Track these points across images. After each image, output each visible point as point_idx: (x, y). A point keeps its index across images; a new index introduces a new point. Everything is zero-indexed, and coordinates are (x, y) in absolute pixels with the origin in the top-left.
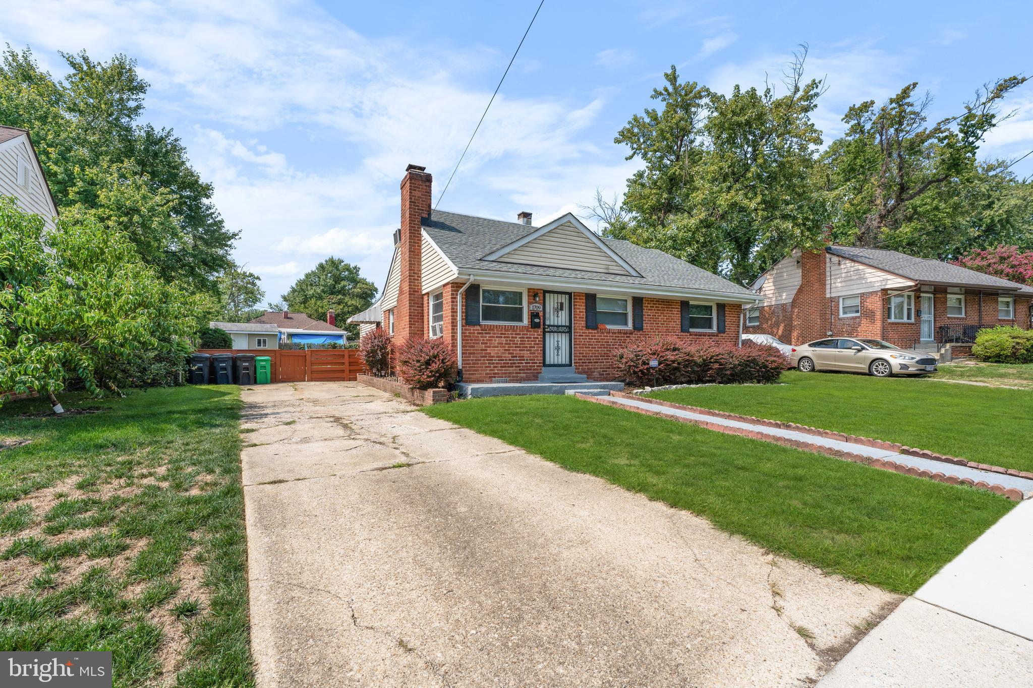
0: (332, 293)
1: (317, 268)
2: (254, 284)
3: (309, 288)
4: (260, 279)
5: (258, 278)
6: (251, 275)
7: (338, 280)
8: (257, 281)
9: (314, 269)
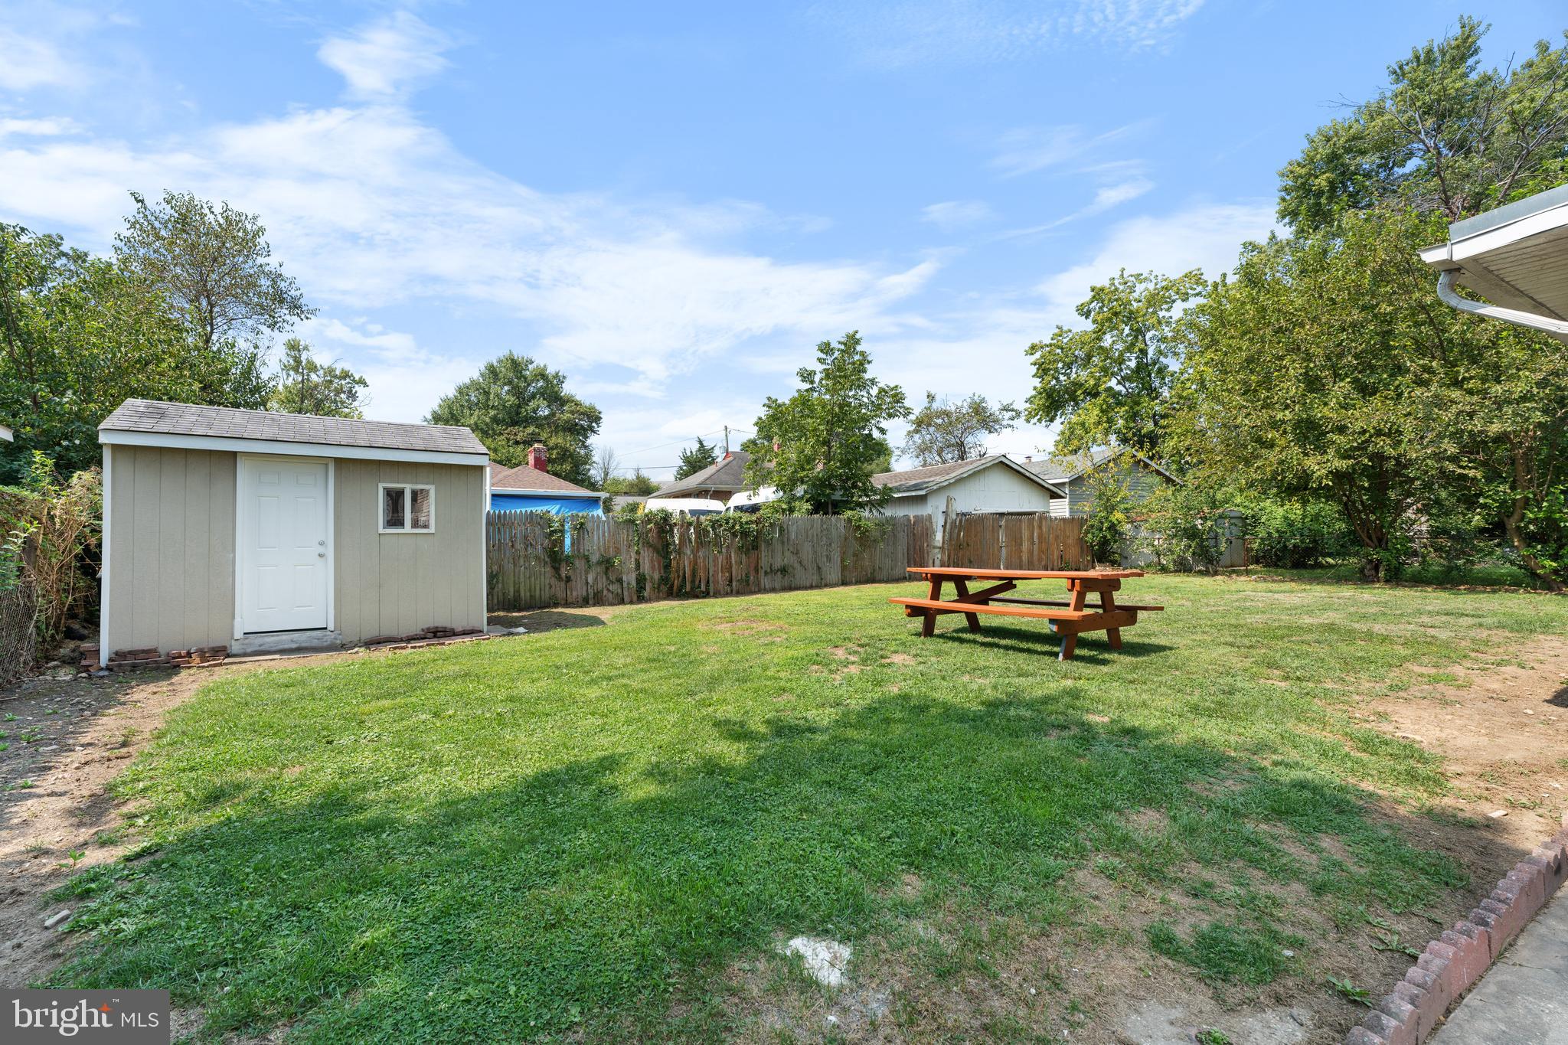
0: (514, 423)
1: (482, 375)
2: (352, 395)
3: (467, 412)
4: (366, 385)
5: (362, 382)
6: (346, 375)
7: (522, 398)
8: (359, 389)
9: (476, 375)
